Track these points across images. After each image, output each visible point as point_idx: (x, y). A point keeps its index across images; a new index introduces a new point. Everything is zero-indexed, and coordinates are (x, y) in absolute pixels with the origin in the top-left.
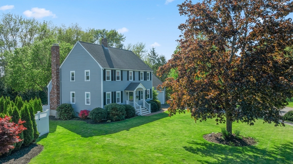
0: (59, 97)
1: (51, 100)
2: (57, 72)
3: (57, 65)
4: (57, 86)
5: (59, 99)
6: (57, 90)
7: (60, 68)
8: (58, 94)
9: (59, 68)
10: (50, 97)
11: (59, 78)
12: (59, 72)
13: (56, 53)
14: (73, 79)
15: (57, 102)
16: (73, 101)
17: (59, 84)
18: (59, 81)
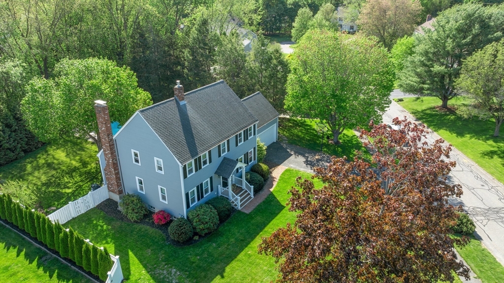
0: (120, 177)
1: (107, 179)
2: (110, 145)
3: (108, 135)
4: (114, 164)
5: (120, 180)
6: (115, 170)
7: (114, 138)
8: (117, 174)
9: (112, 139)
10: (106, 175)
11: (115, 152)
12: (113, 144)
13: (105, 118)
14: (137, 161)
15: (118, 185)
16: (141, 189)
17: (116, 160)
18: (116, 156)
